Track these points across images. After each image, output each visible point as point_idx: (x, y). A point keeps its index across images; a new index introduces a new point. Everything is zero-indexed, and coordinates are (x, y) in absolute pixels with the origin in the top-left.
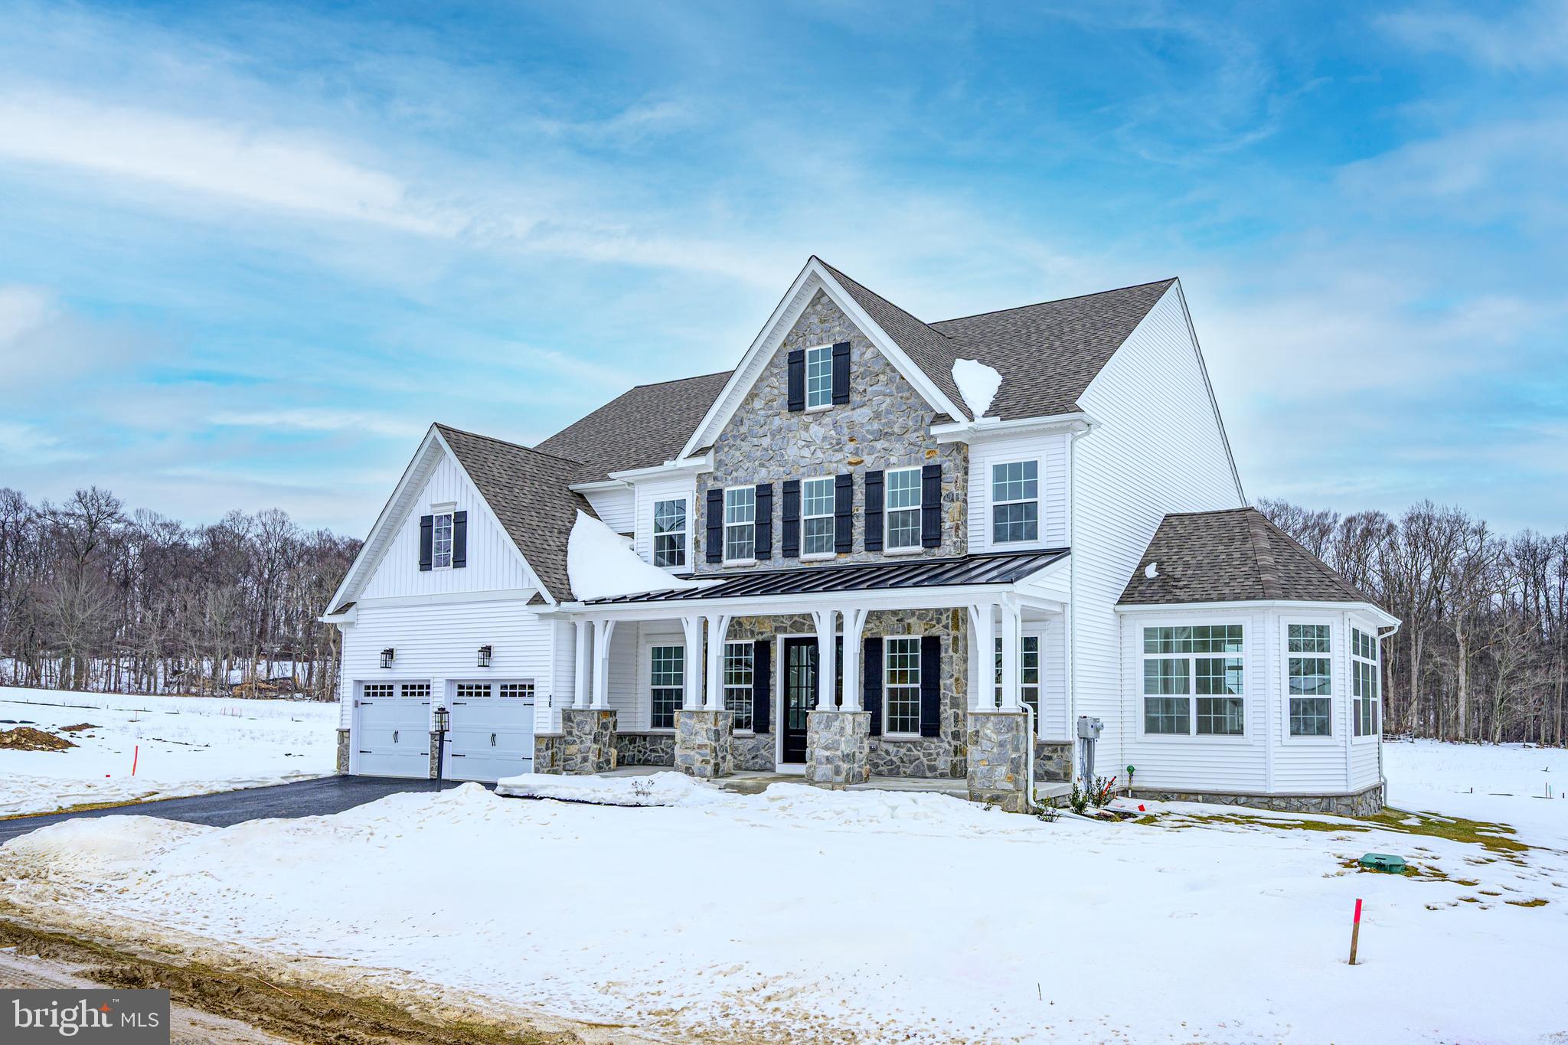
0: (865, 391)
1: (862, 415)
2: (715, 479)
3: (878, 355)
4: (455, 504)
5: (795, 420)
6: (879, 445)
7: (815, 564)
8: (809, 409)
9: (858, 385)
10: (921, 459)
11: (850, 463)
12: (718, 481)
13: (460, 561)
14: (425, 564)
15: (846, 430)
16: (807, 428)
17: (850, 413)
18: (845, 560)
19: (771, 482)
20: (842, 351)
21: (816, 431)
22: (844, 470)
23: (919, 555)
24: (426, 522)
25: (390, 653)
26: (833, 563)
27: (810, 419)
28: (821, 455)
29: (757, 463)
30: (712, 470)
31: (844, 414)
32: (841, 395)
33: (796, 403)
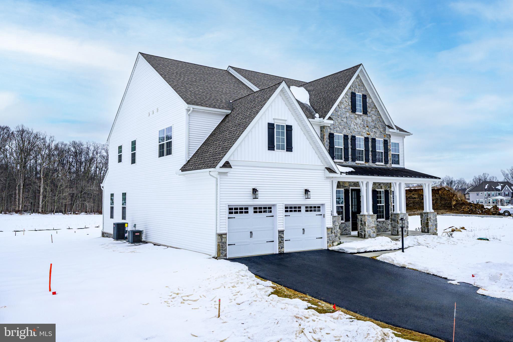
0: (370, 112)
1: (369, 119)
2: (330, 129)
3: (373, 102)
4: (286, 120)
5: (353, 115)
6: (374, 130)
7: (359, 164)
8: (357, 113)
9: (369, 110)
10: (383, 137)
11: (367, 134)
12: (331, 129)
13: (289, 148)
14: (271, 147)
15: (366, 123)
16: (356, 119)
17: (367, 118)
18: (367, 164)
19: (347, 134)
20: (364, 97)
21: (359, 121)
22: (366, 136)
23: (383, 166)
24: (271, 127)
25: (255, 191)
26: (364, 165)
27: (357, 116)
28: (360, 129)
29: (343, 127)
30: (330, 126)
31: (365, 117)
32: (365, 112)
33: (354, 110)
